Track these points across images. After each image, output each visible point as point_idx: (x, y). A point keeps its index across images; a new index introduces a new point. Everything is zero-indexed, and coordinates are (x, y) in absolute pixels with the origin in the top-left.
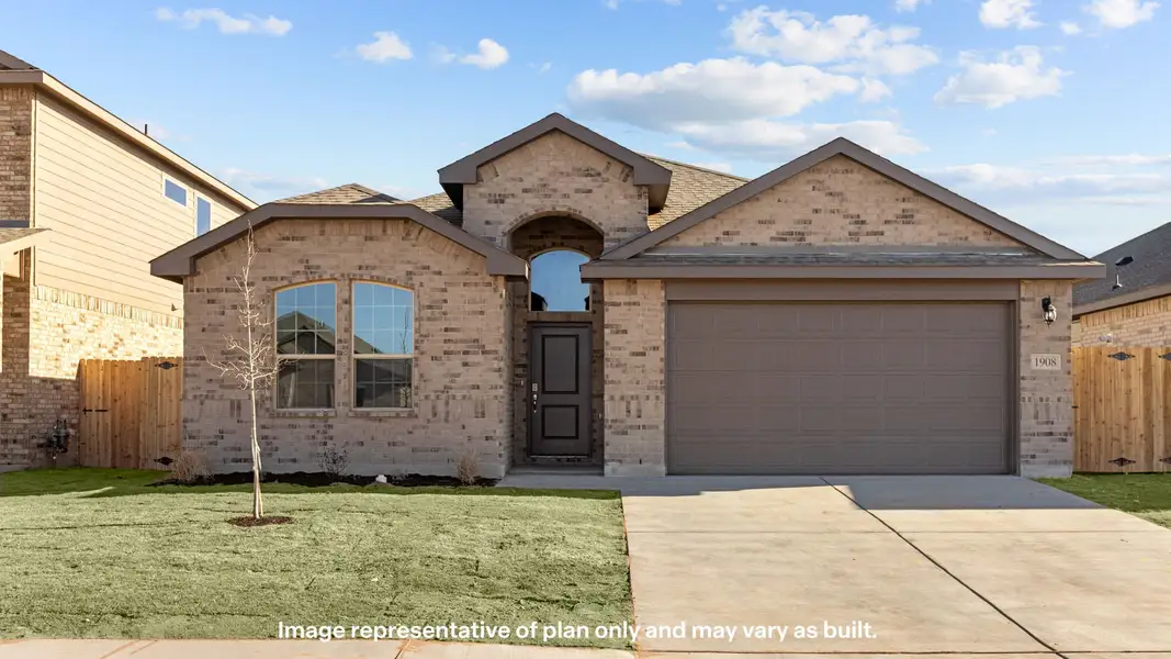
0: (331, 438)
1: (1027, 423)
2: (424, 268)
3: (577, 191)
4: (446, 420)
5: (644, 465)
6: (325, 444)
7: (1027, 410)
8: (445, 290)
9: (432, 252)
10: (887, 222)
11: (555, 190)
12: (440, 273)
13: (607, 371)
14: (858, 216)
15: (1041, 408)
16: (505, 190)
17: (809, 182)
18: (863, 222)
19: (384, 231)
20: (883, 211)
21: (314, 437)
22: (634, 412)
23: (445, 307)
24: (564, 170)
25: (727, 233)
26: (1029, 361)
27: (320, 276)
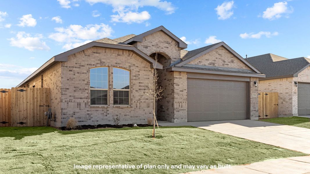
0: (108, 114)
1: (252, 108)
2: (133, 65)
3: (165, 47)
4: (140, 108)
5: (183, 119)
6: (107, 116)
7: (252, 105)
8: (139, 72)
9: (136, 61)
10: (229, 62)
11: (160, 46)
12: (138, 67)
13: (175, 95)
14: (224, 60)
15: (254, 105)
16: (148, 45)
17: (215, 51)
18: (225, 62)
19: (123, 53)
20: (228, 59)
21: (103, 114)
22: (181, 106)
23: (139, 77)
24: (162, 41)
25: (200, 62)
26: (252, 95)
27: (105, 65)
